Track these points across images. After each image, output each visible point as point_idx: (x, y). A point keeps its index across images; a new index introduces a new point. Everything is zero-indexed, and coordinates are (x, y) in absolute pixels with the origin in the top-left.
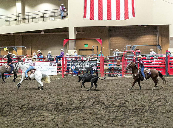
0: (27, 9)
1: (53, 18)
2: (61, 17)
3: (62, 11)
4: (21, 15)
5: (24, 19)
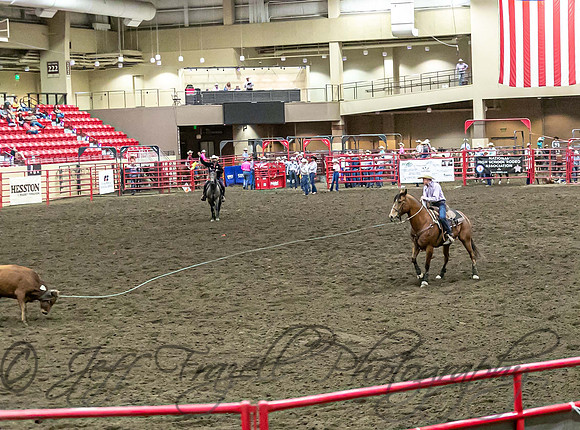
0: (403, 70)
1: (447, 85)
2: (460, 83)
4: (392, 80)
5: (398, 87)
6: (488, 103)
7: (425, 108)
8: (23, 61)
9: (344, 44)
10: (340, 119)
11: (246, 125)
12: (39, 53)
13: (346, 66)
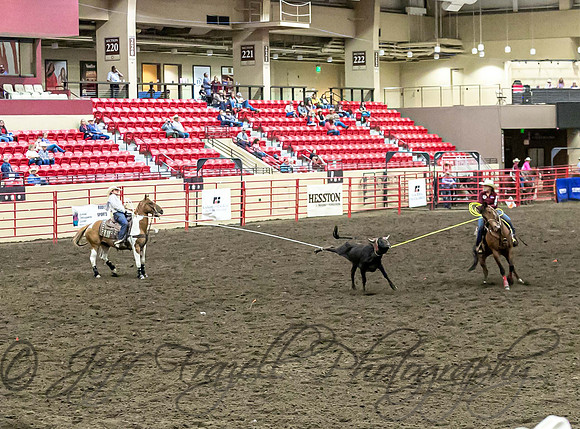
8: (326, 51)
12: (343, 41)
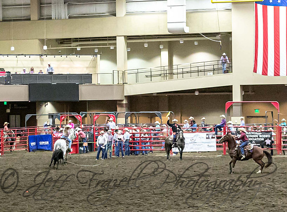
0: (176, 60)
1: (211, 73)
2: (222, 71)
3: (223, 63)
4: (167, 68)
5: (172, 74)
6: (244, 88)
7: (193, 91)
9: (128, 38)
10: (124, 98)
11: (47, 102)
13: (130, 55)
